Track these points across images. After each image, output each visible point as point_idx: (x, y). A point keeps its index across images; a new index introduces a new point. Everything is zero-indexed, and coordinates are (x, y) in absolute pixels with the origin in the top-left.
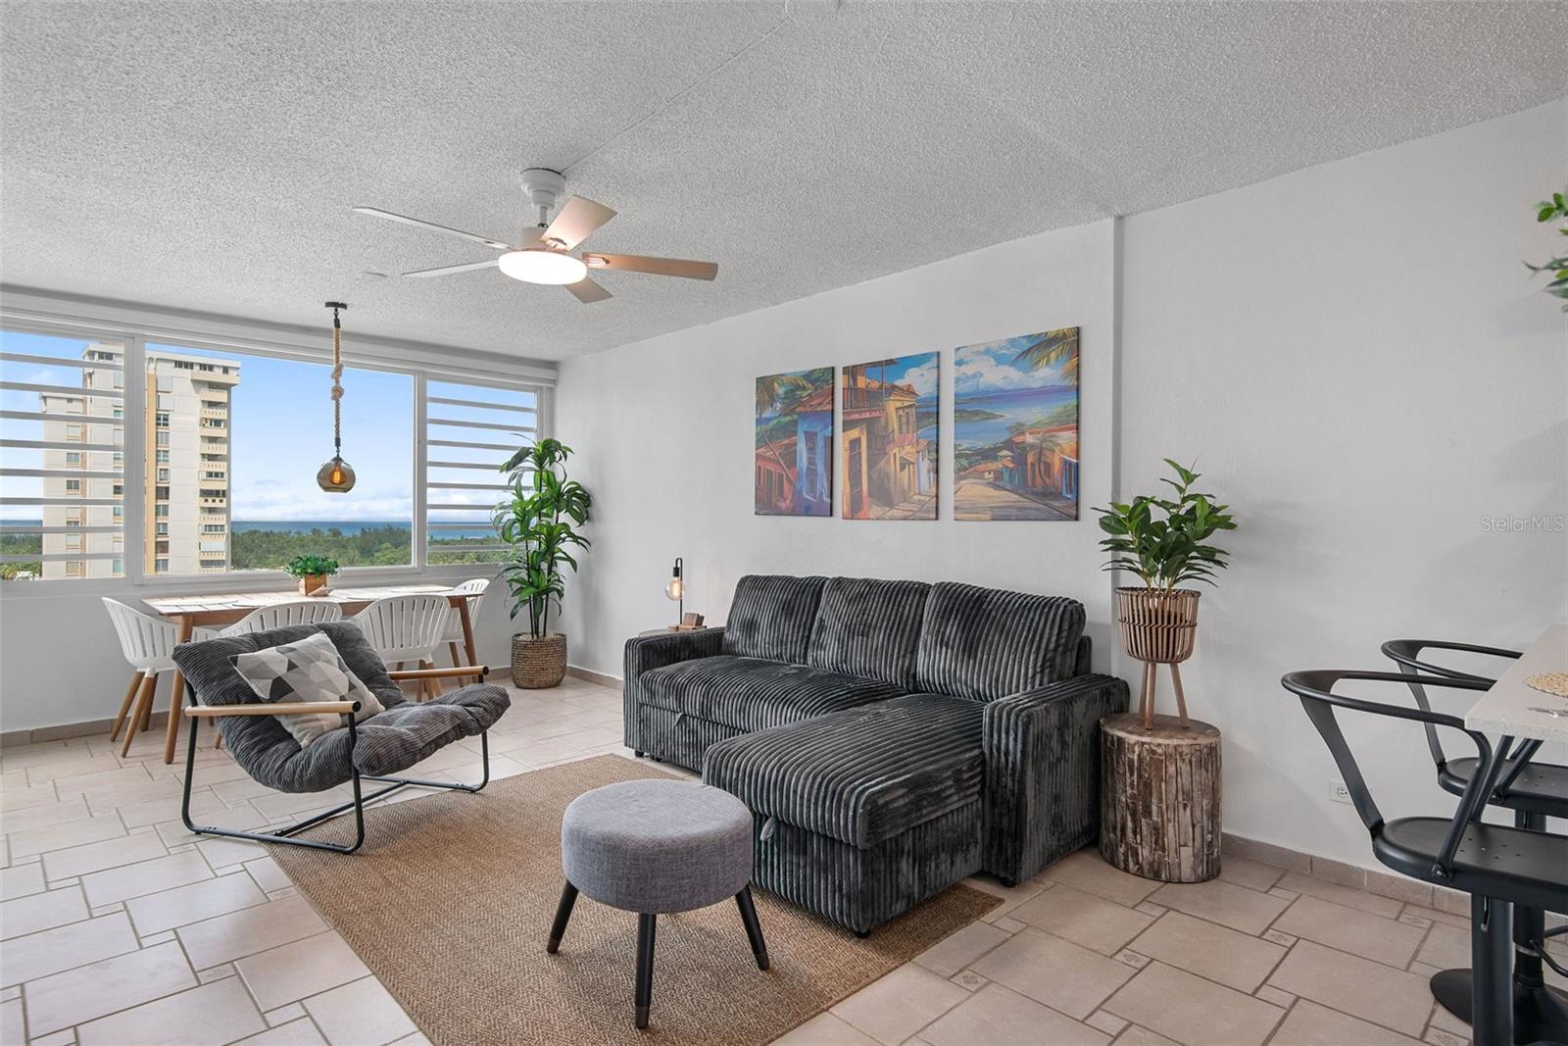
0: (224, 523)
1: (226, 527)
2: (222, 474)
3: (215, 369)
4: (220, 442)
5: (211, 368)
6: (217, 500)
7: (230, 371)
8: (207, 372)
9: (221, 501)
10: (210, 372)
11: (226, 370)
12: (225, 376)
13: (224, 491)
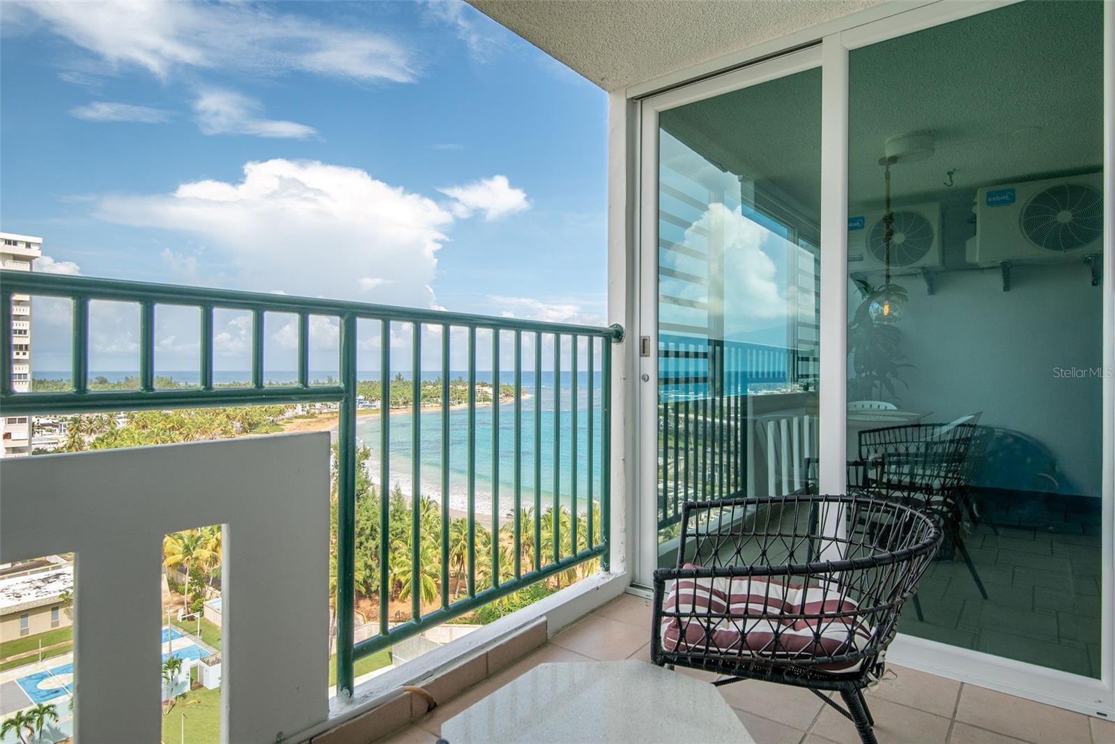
0: (26, 371)
1: (29, 376)
2: (25, 331)
3: (19, 245)
4: (24, 305)
5: (15, 243)
6: (21, 353)
7: (31, 246)
8: (12, 246)
9: (24, 354)
10: (15, 247)
11: (28, 245)
12: (28, 250)
13: (26, 346)
